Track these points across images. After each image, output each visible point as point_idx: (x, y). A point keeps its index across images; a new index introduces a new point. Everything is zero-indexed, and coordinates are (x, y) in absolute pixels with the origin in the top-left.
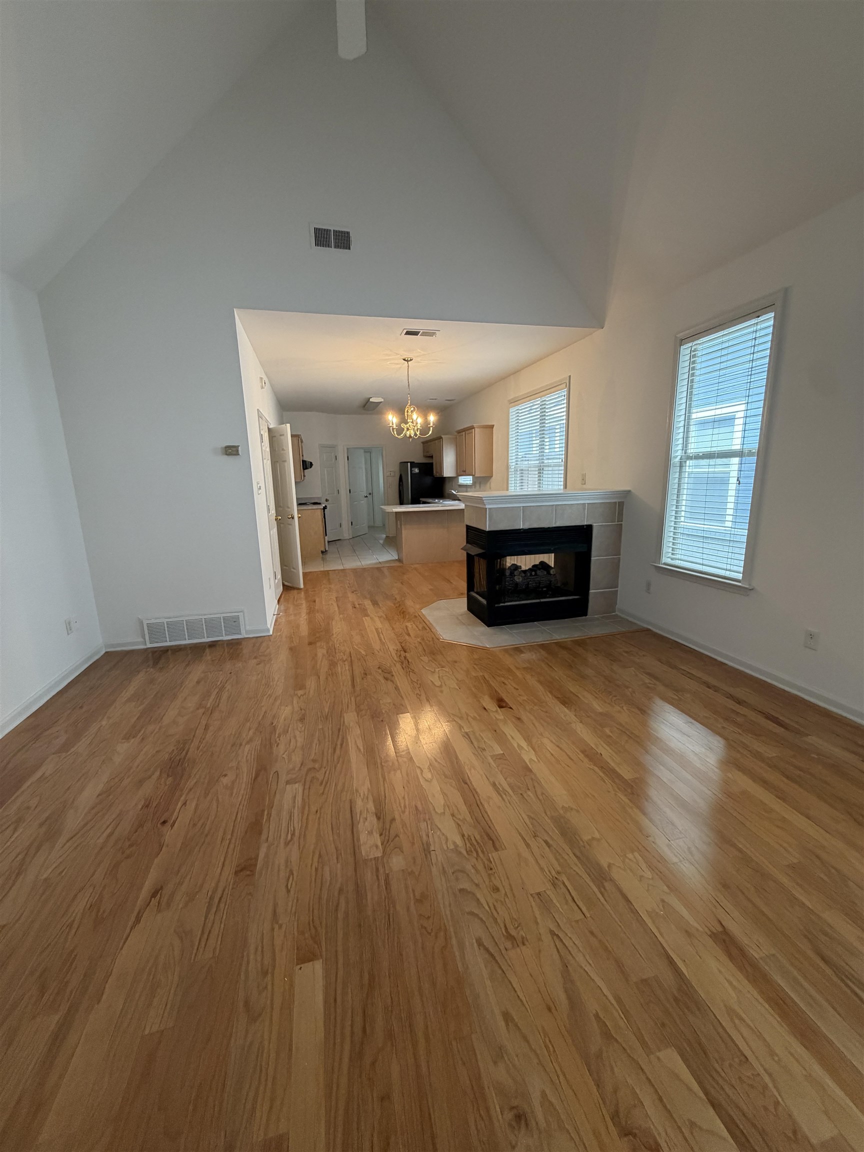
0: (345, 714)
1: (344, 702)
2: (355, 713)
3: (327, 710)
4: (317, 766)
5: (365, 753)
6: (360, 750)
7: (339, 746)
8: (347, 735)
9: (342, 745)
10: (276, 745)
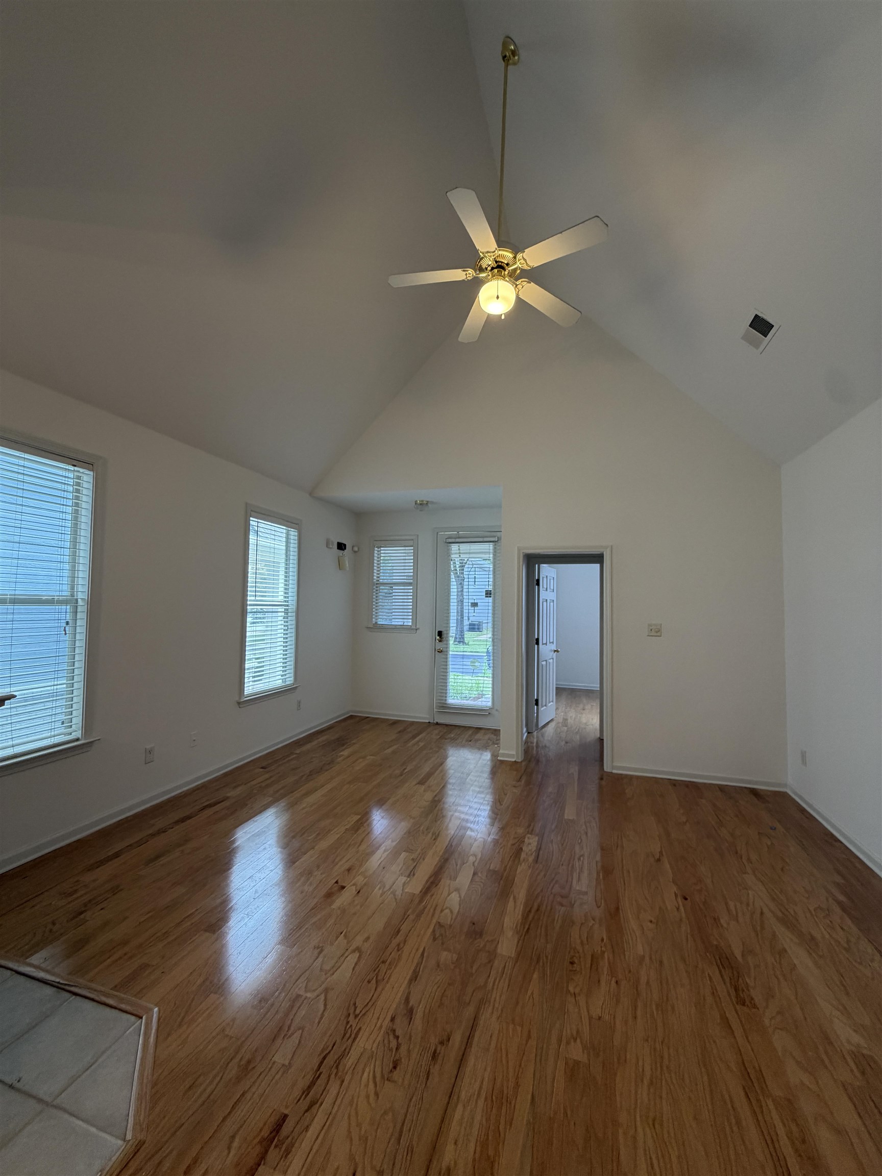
0: (513, 956)
1: (507, 981)
2: (499, 951)
3: (535, 976)
4: (559, 899)
5: (510, 893)
6: (514, 898)
7: (533, 911)
8: (520, 921)
9: (530, 911)
10: (605, 941)
